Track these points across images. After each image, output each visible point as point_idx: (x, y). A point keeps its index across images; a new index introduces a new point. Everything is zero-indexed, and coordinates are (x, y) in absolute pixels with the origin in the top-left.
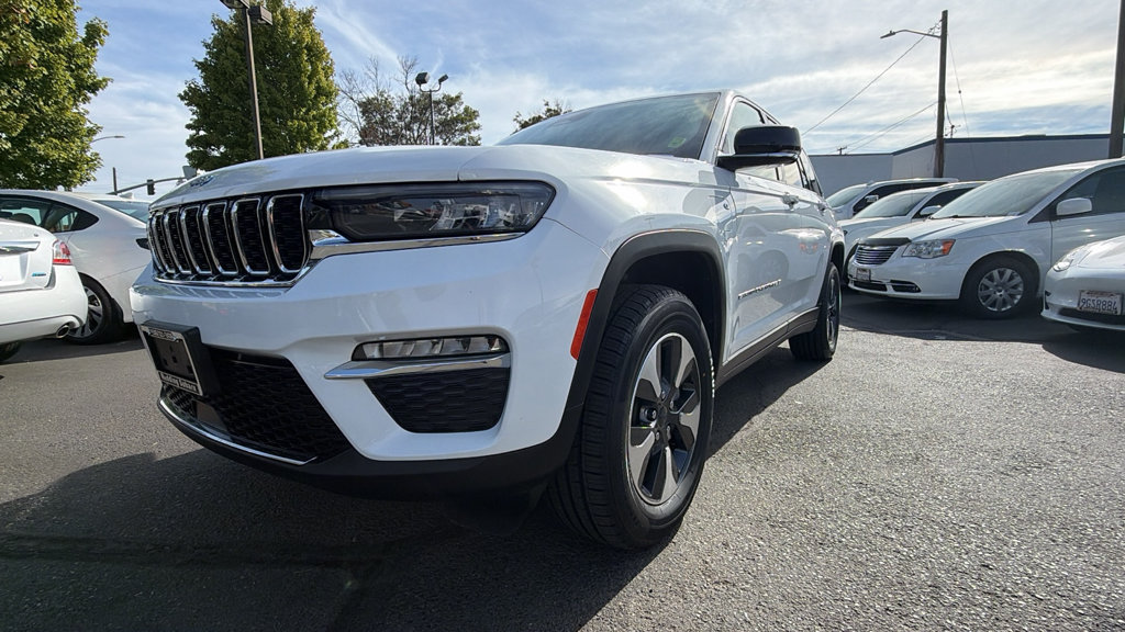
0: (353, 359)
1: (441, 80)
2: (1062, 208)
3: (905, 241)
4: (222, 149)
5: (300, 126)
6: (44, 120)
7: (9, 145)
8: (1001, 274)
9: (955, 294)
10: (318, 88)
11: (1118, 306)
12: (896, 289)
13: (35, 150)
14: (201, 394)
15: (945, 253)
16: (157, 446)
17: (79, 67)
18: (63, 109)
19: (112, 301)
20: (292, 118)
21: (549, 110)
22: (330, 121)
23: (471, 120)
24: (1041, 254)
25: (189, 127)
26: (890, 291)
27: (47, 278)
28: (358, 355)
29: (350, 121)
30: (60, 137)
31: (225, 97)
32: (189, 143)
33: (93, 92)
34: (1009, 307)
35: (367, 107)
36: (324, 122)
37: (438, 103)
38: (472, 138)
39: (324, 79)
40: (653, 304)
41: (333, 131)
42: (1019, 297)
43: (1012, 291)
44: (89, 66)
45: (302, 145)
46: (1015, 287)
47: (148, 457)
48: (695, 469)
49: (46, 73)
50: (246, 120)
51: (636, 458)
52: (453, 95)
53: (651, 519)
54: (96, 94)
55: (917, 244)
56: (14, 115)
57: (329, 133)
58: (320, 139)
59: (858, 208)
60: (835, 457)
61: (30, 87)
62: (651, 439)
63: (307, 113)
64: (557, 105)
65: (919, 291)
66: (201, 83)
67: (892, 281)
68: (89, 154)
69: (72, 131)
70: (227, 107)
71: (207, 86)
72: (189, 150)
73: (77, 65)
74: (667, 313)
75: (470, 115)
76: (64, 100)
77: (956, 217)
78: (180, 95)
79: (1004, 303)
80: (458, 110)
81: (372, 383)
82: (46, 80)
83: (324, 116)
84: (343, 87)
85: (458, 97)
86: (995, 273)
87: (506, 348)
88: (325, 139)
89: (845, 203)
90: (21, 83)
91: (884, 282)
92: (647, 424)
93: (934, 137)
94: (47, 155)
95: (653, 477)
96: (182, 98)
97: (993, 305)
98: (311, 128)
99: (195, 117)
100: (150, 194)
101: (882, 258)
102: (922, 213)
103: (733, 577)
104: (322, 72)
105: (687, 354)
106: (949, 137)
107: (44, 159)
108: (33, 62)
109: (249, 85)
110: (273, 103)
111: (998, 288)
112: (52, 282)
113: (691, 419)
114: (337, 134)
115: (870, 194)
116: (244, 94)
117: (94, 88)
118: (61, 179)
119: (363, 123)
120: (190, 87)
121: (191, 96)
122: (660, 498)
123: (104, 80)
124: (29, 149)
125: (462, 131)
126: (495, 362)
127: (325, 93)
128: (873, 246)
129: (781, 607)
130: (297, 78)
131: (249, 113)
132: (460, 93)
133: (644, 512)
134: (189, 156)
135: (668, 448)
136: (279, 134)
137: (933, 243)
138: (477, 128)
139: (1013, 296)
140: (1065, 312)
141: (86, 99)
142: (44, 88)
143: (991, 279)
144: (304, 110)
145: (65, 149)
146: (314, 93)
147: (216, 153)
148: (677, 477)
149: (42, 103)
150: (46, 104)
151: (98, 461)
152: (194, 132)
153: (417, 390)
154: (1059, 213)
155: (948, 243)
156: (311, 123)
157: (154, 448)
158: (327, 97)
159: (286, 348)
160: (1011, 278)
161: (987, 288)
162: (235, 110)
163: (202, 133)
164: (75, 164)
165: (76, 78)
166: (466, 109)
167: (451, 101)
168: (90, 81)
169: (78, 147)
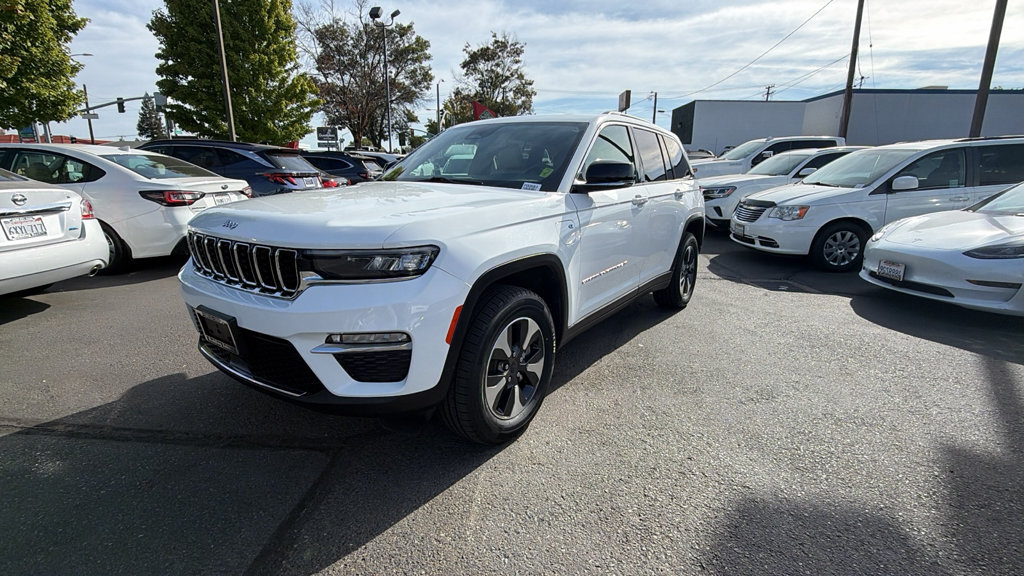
0: (326, 342)
1: (394, 15)
2: (897, 184)
3: (772, 204)
4: (190, 78)
5: (261, 61)
6: (33, 61)
7: (5, 84)
8: (843, 236)
9: (805, 250)
10: (278, 22)
11: (902, 274)
12: (762, 243)
13: (28, 89)
14: (238, 353)
15: (800, 216)
16: (186, 368)
17: (59, 8)
18: (48, 49)
19: (122, 241)
20: (255, 51)
21: (496, 42)
22: (290, 55)
23: (422, 50)
24: (876, 219)
25: (158, 56)
26: (757, 245)
27: (79, 231)
28: (329, 340)
29: (308, 52)
30: (48, 76)
31: (190, 30)
32: (160, 71)
33: (74, 32)
34: (847, 262)
35: (323, 35)
36: (283, 55)
37: (392, 31)
38: (423, 68)
39: (282, 13)
40: (505, 304)
41: (293, 64)
42: (855, 255)
43: (851, 250)
44: (68, 7)
45: (264, 79)
46: (854, 246)
47: (182, 376)
48: (538, 398)
49: (33, 18)
50: (211, 53)
51: (491, 394)
52: (405, 25)
53: (501, 428)
54: (76, 34)
55: (781, 208)
56: (8, 59)
57: (289, 66)
58: (281, 72)
59: (755, 162)
60: (643, 389)
61: (19, 28)
62: (503, 382)
63: (267, 46)
64: (505, 37)
65: (778, 247)
66: (166, 12)
67: (760, 237)
68: (74, 91)
69: (58, 70)
70: (192, 40)
71: (172, 16)
72: (160, 78)
73: (56, 6)
74: (515, 307)
75: (422, 45)
76: (49, 41)
77: (818, 184)
78: (148, 26)
79: (844, 259)
80: (408, 41)
81: (338, 356)
82: (32, 24)
83: (284, 49)
84: (301, 19)
85: (410, 27)
86: (838, 235)
87: (409, 339)
88: (286, 71)
89: (745, 156)
90: (11, 28)
91: (754, 237)
92: (501, 373)
93: (844, 87)
94: (39, 93)
95: (504, 403)
96: (151, 29)
97: (834, 261)
98: (272, 62)
99: (163, 47)
100: (120, 112)
101: (754, 217)
102: (801, 173)
103: (543, 460)
104: (280, 7)
105: (533, 327)
106: (858, 87)
107: (34, 96)
108: (20, 7)
109: (213, 17)
110: (235, 36)
111: (840, 247)
112: (83, 235)
113: (536, 368)
114: (296, 67)
115: (767, 150)
116: (208, 27)
117: (75, 27)
118: (53, 114)
119: (320, 50)
120: (157, 17)
121: (158, 26)
122: (509, 415)
123: (83, 20)
124: (22, 88)
125: (415, 61)
126: (404, 347)
127: (285, 27)
128: (749, 205)
129: (564, 477)
130: (257, 12)
131: (214, 45)
132: (412, 23)
133: (496, 424)
134: (158, 83)
135: (517, 386)
136: (243, 67)
137: (793, 208)
138: (428, 58)
139: (851, 254)
140: (872, 274)
141: (68, 39)
142: (31, 31)
143: (835, 239)
144: (265, 43)
145: (53, 87)
146: (274, 27)
147: (184, 83)
148: (523, 403)
149: (29, 44)
150: (33, 45)
151: (149, 378)
152: (163, 61)
153: (361, 360)
154: (894, 188)
155: (804, 209)
156: (272, 57)
157: (184, 369)
158: (286, 30)
159: (290, 337)
160: (851, 239)
161: (831, 246)
162: (200, 43)
163: (170, 62)
164: (64, 101)
165: (57, 18)
166: (418, 39)
167: (403, 31)
168: (70, 22)
169: (64, 84)
